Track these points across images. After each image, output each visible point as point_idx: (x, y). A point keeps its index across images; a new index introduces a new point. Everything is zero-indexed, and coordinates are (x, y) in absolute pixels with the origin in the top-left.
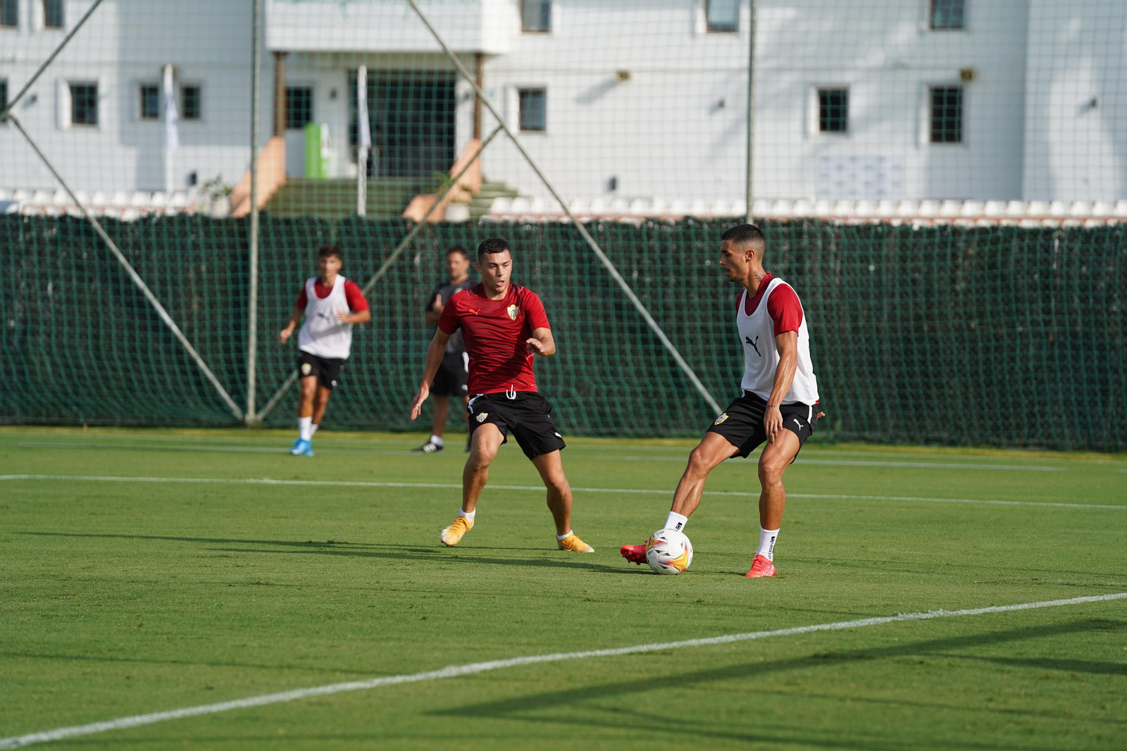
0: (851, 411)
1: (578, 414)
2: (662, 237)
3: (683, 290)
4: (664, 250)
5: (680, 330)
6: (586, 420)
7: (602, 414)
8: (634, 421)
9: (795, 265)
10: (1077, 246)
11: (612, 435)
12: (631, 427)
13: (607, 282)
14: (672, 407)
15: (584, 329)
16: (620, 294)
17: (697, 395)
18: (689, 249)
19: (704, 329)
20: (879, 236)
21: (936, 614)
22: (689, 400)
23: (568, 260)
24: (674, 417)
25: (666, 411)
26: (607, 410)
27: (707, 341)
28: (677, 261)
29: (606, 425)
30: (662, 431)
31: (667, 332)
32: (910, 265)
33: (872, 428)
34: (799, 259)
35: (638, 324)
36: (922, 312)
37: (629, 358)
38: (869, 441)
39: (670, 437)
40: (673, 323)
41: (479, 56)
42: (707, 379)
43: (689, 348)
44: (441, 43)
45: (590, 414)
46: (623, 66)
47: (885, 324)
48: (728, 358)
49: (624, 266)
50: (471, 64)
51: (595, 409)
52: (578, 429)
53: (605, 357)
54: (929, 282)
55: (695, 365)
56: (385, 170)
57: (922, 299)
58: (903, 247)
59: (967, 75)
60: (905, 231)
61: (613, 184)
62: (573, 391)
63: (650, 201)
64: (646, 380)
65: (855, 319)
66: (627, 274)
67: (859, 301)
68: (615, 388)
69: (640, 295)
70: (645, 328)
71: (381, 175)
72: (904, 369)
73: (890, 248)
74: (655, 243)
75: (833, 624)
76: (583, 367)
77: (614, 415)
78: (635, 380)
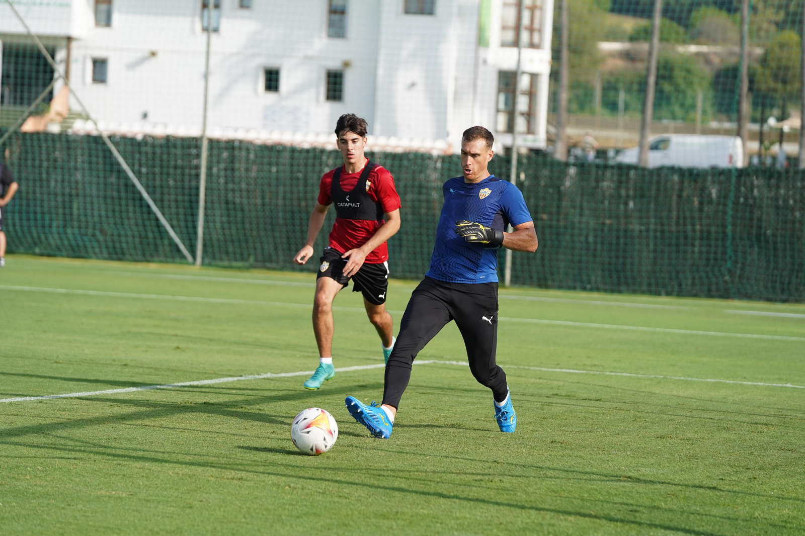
0: (259, 251)
1: (100, 247)
2: (153, 146)
3: (165, 177)
4: (154, 153)
5: (162, 200)
6: (104, 250)
7: (114, 248)
8: (132, 252)
9: (230, 166)
10: (389, 162)
11: (120, 259)
12: (131, 255)
13: (120, 171)
14: (156, 245)
15: (105, 197)
16: (127, 178)
17: (170, 239)
18: (169, 154)
19: (176, 201)
20: (278, 151)
21: (265, 376)
22: (166, 242)
23: (97, 157)
24: (156, 250)
25: (152, 247)
26: (117, 245)
27: (177, 207)
28: (161, 160)
29: (116, 254)
30: (149, 258)
31: (155, 201)
32: (295, 169)
33: (271, 261)
34: (233, 162)
35: (137, 196)
36: (301, 195)
37: (131, 215)
38: (269, 269)
39: (153, 262)
40: (158, 196)
41: (69, 39)
42: (177, 229)
43: (166, 210)
44: (26, 26)
45: (107, 247)
46: (154, 48)
47: (280, 202)
48: (190, 218)
49: (130, 161)
50: (64, 43)
51: (110, 244)
52: (100, 256)
53: (117, 214)
54: (306, 179)
55: (170, 221)
56: (12, 100)
57: (301, 188)
58: (292, 158)
59: (346, 64)
60: (293, 150)
61: (145, 116)
62: (98, 233)
63: (165, 126)
64: (141, 228)
65: (263, 198)
66: (132, 166)
67: (266, 188)
68: (122, 232)
69: (139, 179)
70: (141, 199)
71: (9, 103)
72: (290, 228)
73: (285, 158)
74: (149, 149)
75: (201, 381)
76: (104, 219)
77: (122, 248)
78: (134, 228)
